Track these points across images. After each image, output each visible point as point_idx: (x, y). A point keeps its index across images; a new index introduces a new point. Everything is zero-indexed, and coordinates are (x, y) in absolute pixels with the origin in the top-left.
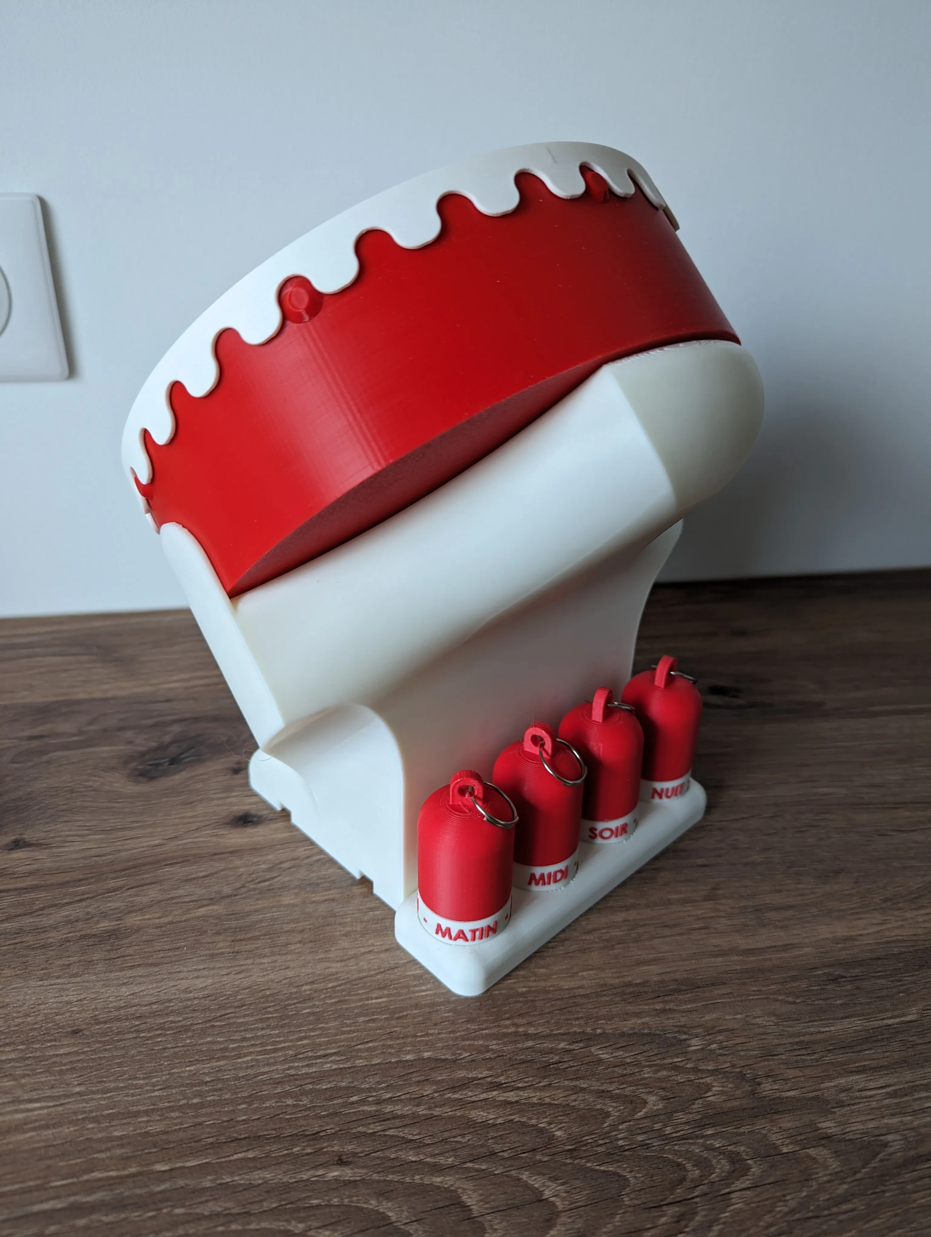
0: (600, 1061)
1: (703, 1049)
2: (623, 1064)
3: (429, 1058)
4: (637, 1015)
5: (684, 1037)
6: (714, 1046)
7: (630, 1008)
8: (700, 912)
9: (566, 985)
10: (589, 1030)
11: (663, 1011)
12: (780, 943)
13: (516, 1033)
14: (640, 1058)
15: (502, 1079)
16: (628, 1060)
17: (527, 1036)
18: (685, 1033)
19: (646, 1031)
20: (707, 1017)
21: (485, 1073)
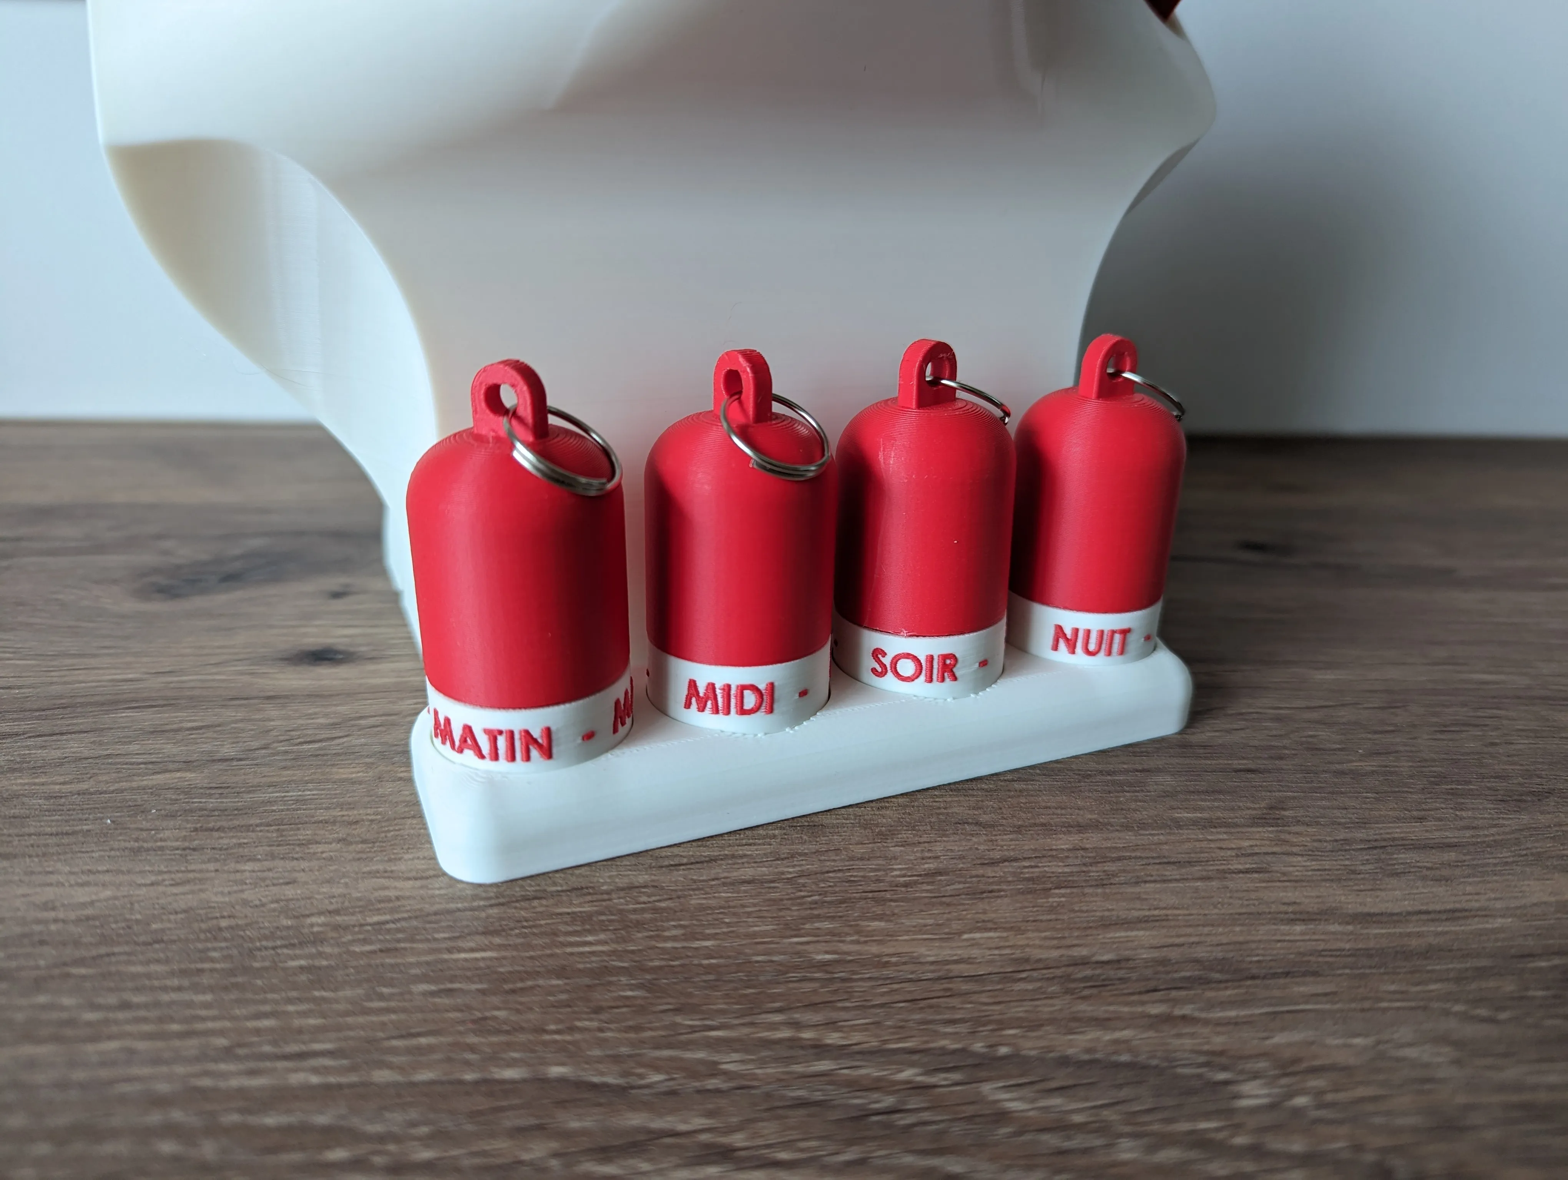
0: (1002, 1116)
1: (1272, 1107)
2: (1062, 1127)
3: (562, 1081)
4: (1102, 1023)
5: (1222, 1076)
6: (1301, 1101)
7: (1083, 1007)
8: (1246, 844)
9: (929, 953)
10: (978, 1046)
11: (1167, 1019)
12: (1438, 907)
13: (793, 1043)
14: (1109, 1115)
15: (738, 1139)
16: (1078, 1118)
17: (820, 1050)
18: (1224, 1068)
19: (1125, 1058)
20: (1280, 1039)
21: (699, 1122)
